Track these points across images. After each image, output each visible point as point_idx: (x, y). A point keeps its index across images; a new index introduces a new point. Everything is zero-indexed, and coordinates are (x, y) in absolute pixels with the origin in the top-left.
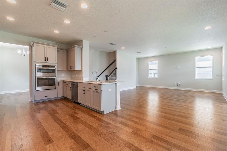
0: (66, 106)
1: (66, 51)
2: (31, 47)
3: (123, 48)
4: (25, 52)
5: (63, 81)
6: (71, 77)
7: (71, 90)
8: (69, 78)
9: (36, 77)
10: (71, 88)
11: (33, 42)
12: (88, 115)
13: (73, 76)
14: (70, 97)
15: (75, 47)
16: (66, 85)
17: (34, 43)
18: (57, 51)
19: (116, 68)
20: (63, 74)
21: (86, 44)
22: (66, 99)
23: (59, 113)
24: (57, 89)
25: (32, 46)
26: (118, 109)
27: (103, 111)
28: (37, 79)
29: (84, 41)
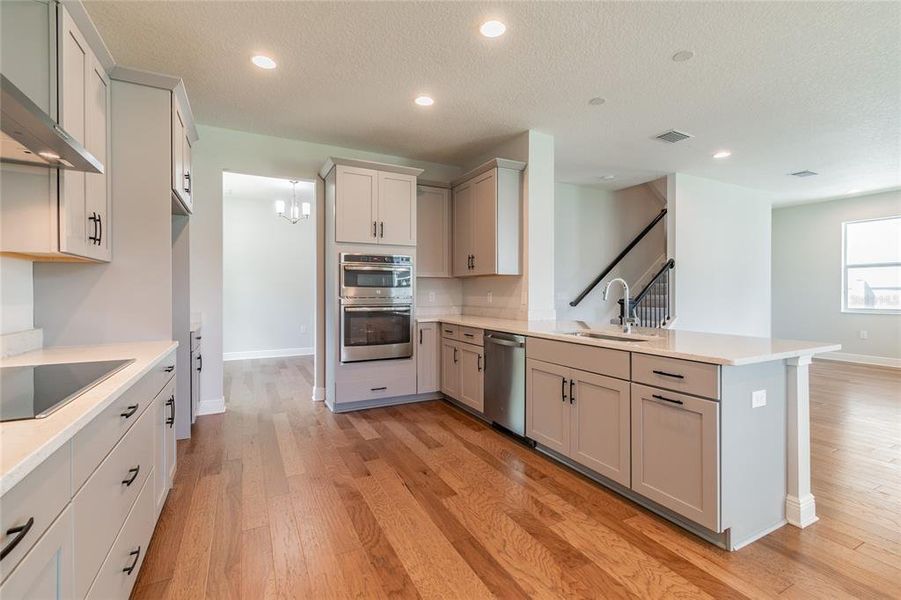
0: (469, 448)
1: (446, 192)
2: (323, 182)
3: (722, 155)
4: (297, 209)
5: (440, 324)
6: (464, 306)
7: (479, 369)
8: (456, 311)
9: (342, 307)
10: (480, 357)
11: (332, 159)
12: (617, 532)
13: (472, 300)
14: (478, 404)
15: (495, 165)
16: (455, 344)
17: (337, 162)
18: (418, 195)
19: (671, 264)
20: (433, 293)
21: (541, 150)
22: (455, 406)
23: (456, 494)
24: (414, 357)
25: (324, 180)
26: (804, 524)
27: (727, 531)
28: (346, 313)
29: (533, 135)
